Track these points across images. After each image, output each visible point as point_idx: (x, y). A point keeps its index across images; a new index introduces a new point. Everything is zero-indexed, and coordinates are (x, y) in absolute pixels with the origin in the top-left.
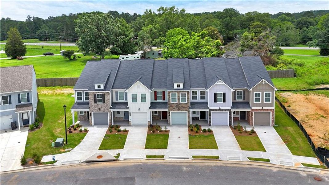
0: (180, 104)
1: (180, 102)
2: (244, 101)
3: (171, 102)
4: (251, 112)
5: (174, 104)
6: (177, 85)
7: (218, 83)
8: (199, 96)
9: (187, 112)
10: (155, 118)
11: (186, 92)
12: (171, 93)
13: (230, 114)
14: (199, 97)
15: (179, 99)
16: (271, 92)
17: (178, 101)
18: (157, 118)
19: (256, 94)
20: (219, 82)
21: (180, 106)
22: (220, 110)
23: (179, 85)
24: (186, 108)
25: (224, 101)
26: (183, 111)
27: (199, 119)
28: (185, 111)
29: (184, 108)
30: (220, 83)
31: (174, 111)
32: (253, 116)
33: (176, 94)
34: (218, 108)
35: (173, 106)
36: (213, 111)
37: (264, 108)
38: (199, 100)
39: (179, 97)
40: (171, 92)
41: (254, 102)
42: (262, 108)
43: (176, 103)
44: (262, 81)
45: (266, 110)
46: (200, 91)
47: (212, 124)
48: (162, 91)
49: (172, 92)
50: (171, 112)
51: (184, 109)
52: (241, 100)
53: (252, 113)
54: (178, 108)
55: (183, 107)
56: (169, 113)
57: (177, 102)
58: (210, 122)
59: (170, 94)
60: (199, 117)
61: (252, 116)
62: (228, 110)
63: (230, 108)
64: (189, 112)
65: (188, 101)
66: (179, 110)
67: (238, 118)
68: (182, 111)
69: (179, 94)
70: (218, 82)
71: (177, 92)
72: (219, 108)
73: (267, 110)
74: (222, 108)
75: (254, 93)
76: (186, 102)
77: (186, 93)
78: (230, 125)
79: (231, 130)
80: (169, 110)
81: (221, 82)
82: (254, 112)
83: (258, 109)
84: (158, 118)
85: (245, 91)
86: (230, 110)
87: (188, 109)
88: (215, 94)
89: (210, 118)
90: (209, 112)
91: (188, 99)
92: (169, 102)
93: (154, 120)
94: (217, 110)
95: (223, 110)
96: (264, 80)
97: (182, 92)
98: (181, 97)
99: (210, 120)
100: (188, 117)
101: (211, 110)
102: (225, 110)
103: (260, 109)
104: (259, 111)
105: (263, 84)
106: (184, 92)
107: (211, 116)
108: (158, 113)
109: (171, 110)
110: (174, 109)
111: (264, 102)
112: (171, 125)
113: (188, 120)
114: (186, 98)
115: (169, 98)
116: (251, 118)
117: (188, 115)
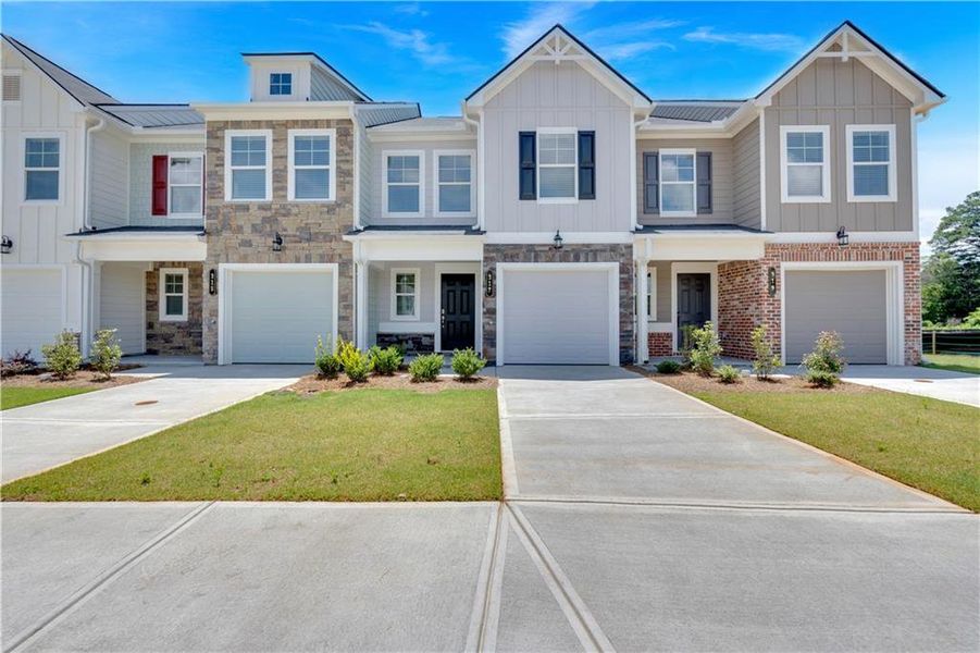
0: (286, 211)
1: (291, 196)
2: (707, 219)
3: (228, 197)
4: (765, 267)
5: (246, 208)
6: (275, 77)
7: (544, 51)
8: (429, 190)
9: (335, 267)
10: (167, 339)
11: (328, 124)
12: (229, 134)
13: (627, 283)
14: (429, 198)
15: (280, 176)
16: (891, 129)
17: (276, 190)
18: (177, 341)
19: (792, 138)
20: (552, 45)
21: (289, 226)
22: (558, 251)
23: (287, 78)
24: (328, 238)
25: (588, 190)
26: (308, 260)
27: (438, 347)
28: (323, 259)
29: (311, 239)
30: (557, 57)
31: (244, 259)
32: (782, 294)
33: (263, 138)
34: (546, 238)
35: (240, 229)
36: (513, 258)
37: (853, 237)
38: (429, 212)
39: (280, 158)
40: (227, 125)
42: (840, 235)
43: (262, 207)
44: (839, 40)
46: (436, 153)
47: (506, 354)
49: (238, 125)
50: (222, 268)
51: (316, 248)
53: (772, 270)
54: (270, 241)
56: (213, 273)
57: (269, 198)
58: (490, 339)
59: (222, 138)
60: (431, 336)
61: (772, 293)
62: (612, 251)
63: (623, 237)
64: (346, 266)
65: (339, 185)
67: (669, 336)
68: (298, 260)
69: (280, 140)
70: (544, 43)
71: (270, 124)
72: (551, 241)
73: (870, 251)
74: (571, 238)
75: (785, 130)
76: (332, 198)
77: (332, 134)
78: (627, 361)
80: (215, 257)
81: (563, 44)
82: (783, 265)
83: (815, 246)
84: (189, 341)
85: (708, 156)
86: (621, 253)
87: (339, 247)
88: (527, 142)
89: (491, 312)
90: (487, 269)
91: (345, 175)
92: (214, 198)
93: (161, 354)
94: (537, 249)
95: (582, 257)
96: (849, 36)
97: (305, 124)
98: (296, 164)
99: (487, 327)
100: (339, 302)
101: (496, 253)
102: (591, 251)
103: (824, 247)
104: (822, 256)
105: (845, 59)
106: (316, 124)
107: (495, 295)
108: (190, 309)
109: (223, 256)
110: (248, 243)
111: (851, 197)
112: (220, 362)
113: (343, 329)
114: (332, 167)
115: (217, 165)
116: (765, 308)
117: (343, 293)
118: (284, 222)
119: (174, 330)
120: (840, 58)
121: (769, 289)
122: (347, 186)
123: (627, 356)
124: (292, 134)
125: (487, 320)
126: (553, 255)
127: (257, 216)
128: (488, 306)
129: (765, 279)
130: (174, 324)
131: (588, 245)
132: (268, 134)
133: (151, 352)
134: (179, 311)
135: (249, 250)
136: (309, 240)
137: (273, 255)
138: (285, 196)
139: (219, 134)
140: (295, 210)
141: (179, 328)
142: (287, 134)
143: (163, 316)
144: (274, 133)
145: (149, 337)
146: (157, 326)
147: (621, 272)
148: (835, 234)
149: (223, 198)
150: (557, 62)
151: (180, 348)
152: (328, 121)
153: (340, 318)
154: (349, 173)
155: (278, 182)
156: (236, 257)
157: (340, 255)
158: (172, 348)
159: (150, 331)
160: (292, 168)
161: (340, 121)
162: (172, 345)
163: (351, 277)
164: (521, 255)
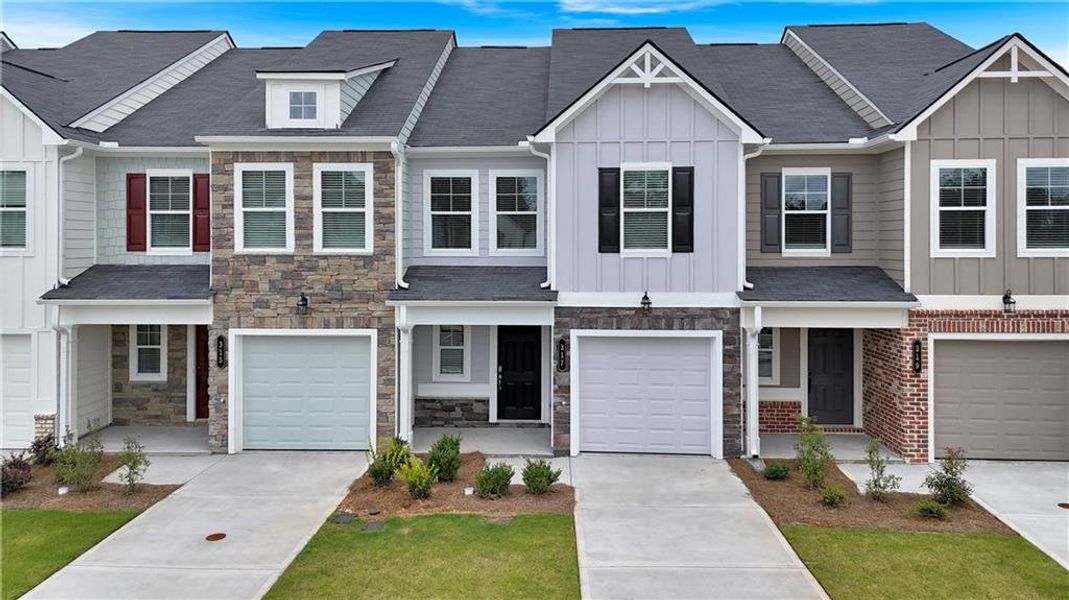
0: (312, 263)
1: (318, 248)
2: (844, 260)
3: (239, 248)
4: (908, 339)
5: (261, 259)
6: (296, 97)
7: (631, 73)
8: (484, 221)
9: (373, 333)
10: (140, 405)
11: (363, 157)
12: (239, 168)
13: (732, 356)
14: (485, 230)
15: (304, 221)
17: (298, 238)
18: (154, 408)
19: (946, 176)
20: (641, 64)
21: (315, 283)
22: (646, 315)
23: (311, 98)
24: (365, 297)
25: (684, 241)
26: (340, 325)
27: (493, 418)
28: (357, 324)
29: (345, 298)
30: (647, 78)
31: (260, 322)
32: (929, 374)
33: (283, 174)
34: (633, 300)
35: (254, 285)
36: (590, 324)
37: (1023, 302)
38: (484, 248)
39: (303, 198)
40: (237, 156)
41: (937, 251)
42: (1007, 299)
43: (281, 258)
44: (1007, 56)
45: (1039, 315)
46: (495, 173)
47: (582, 440)
48: (188, 173)
49: (250, 157)
50: (233, 334)
51: (351, 310)
52: (821, 253)
53: (917, 343)
54: (295, 301)
55: (338, 294)
56: (222, 341)
57: (290, 248)
58: (563, 421)
59: (231, 173)
61: (917, 372)
62: (714, 316)
63: (727, 300)
64: (387, 332)
65: (378, 233)
66: (304, 312)
67: (796, 406)
68: (327, 326)
69: (303, 176)
70: (630, 63)
71: (291, 157)
72: (638, 304)
73: (1044, 321)
74: (659, 300)
75: (937, 166)
76: (369, 248)
77: (368, 169)
78: (733, 451)
79: (744, 489)
80: (224, 321)
81: (654, 63)
82: (932, 337)
83: (974, 314)
84: (169, 408)
86: (727, 320)
87: (378, 310)
88: (609, 180)
89: (564, 390)
90: (559, 336)
91: (384, 221)
92: (222, 248)
93: (131, 426)
94: (620, 313)
95: (676, 322)
96: (1020, 51)
97: (335, 157)
98: (323, 206)
99: (559, 408)
100: (379, 376)
101: (570, 317)
102: (688, 316)
103: (985, 315)
104: (983, 325)
105: (1015, 80)
106: (348, 157)
107: (569, 370)
108: (169, 365)
109: (234, 320)
110: (265, 304)
111: (1023, 250)
112: (231, 450)
113: (383, 410)
114: (369, 210)
115: (224, 207)
116: (908, 390)
117: (382, 365)
118: (311, 277)
119: (148, 393)
120: (1009, 78)
121: (914, 367)
122: (388, 236)
123: (733, 446)
124: (318, 169)
125: (559, 400)
126: (641, 322)
127: (274, 270)
128: (560, 383)
129: (908, 354)
130: (148, 385)
131: (683, 310)
132: (289, 169)
133: (118, 423)
134: (155, 369)
135: (267, 312)
136: (340, 300)
137: (296, 319)
138: (311, 246)
139: (227, 167)
140: (323, 263)
141: (155, 390)
142: (312, 167)
143: (135, 376)
144: (295, 167)
145: (116, 402)
146: (126, 388)
147: (725, 343)
148: (1000, 298)
149: (232, 247)
150: (647, 86)
151: (157, 417)
152: (364, 154)
153: (380, 396)
154: (391, 219)
155: (301, 228)
156: (251, 320)
157: (379, 318)
158: (146, 417)
159: (118, 396)
160: (318, 210)
161: (378, 154)
162: (147, 413)
163: (394, 346)
164: (600, 321)
